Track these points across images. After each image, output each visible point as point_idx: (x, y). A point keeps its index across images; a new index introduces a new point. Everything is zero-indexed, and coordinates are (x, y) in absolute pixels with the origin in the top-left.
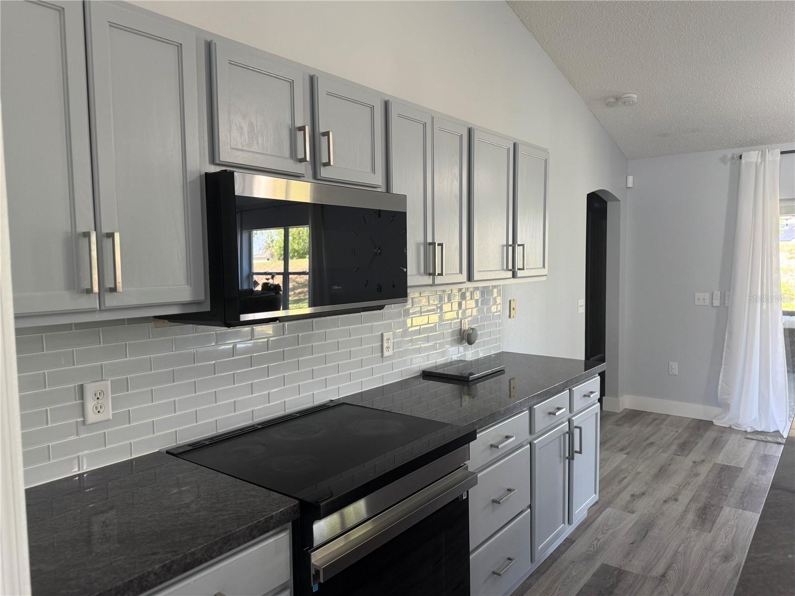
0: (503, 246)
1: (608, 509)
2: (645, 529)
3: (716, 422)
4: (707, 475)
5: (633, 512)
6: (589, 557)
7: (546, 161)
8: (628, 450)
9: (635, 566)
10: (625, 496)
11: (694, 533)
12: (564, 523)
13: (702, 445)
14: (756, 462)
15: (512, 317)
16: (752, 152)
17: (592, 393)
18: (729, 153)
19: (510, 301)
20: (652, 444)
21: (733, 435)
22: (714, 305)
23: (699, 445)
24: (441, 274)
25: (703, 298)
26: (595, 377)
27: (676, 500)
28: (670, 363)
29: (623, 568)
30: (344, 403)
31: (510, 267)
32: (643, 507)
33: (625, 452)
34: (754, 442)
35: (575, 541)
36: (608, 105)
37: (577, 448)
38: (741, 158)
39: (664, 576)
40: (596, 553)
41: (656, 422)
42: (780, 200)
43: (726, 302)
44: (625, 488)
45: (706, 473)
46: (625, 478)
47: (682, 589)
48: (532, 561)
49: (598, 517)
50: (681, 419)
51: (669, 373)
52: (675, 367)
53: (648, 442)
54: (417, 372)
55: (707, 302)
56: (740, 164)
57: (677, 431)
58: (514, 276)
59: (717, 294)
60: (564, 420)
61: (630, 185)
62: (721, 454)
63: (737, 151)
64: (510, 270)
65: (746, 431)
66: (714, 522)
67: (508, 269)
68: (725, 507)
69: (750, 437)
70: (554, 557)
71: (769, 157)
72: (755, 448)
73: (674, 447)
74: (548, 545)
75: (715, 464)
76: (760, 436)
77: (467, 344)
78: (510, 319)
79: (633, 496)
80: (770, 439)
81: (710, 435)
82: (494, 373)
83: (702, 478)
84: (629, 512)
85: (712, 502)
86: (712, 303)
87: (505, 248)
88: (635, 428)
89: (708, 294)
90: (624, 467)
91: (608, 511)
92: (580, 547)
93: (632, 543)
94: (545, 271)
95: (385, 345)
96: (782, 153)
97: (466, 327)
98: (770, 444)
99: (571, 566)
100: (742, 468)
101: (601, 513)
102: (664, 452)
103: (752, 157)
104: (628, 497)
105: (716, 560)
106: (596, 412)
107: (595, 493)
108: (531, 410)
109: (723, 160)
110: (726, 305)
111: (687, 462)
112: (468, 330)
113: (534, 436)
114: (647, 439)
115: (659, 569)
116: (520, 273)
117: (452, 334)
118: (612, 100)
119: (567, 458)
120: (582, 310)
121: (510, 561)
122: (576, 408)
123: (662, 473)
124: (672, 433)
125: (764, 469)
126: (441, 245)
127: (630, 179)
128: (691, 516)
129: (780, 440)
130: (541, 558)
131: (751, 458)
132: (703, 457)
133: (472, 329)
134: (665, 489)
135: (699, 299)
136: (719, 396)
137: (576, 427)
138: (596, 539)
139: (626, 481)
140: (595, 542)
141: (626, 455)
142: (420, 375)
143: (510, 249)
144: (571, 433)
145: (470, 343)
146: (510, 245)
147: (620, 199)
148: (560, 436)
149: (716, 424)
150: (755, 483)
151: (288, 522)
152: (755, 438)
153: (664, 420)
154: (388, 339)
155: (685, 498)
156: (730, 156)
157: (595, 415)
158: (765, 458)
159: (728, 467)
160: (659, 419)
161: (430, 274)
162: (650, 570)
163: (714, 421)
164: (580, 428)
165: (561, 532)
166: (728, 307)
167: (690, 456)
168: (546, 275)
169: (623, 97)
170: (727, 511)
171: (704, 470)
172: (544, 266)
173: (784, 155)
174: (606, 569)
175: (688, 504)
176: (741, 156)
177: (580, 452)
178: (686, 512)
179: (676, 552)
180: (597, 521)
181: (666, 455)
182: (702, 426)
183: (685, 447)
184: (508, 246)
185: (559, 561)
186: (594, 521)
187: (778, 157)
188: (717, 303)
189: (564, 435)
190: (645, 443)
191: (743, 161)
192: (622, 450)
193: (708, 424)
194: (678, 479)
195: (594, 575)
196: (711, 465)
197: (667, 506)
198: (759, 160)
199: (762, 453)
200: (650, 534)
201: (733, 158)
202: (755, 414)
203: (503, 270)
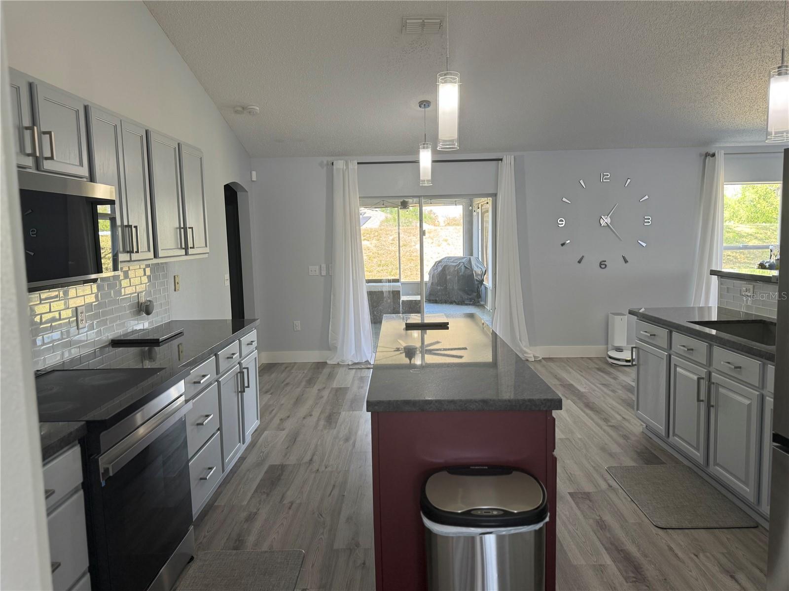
0: (177, 228)
1: (266, 432)
2: (293, 438)
3: (329, 362)
4: (328, 396)
5: (284, 430)
6: (259, 464)
7: (201, 158)
8: (272, 391)
9: (292, 460)
10: (276, 421)
11: (325, 432)
12: (240, 442)
13: (322, 378)
14: (357, 382)
15: (177, 290)
16: (340, 161)
17: (252, 342)
18: (325, 160)
19: (175, 277)
20: (287, 384)
21: (341, 369)
22: (322, 274)
23: (320, 379)
24: (137, 252)
25: (314, 270)
26: (253, 330)
27: (311, 415)
28: (295, 322)
29: (284, 464)
30: (54, 370)
31: (183, 247)
32: (290, 425)
33: (269, 393)
34: (354, 370)
35: (246, 458)
36: (236, 112)
37: (246, 385)
38: (333, 165)
39: (311, 460)
40: (264, 460)
41: (288, 369)
42: (360, 197)
43: (330, 272)
44: (274, 416)
45: (327, 395)
46: (273, 410)
47: (323, 464)
48: (223, 471)
49: (259, 439)
50: (305, 364)
51: (294, 329)
52: (298, 323)
53: (285, 383)
54: (106, 342)
55: (318, 273)
56: (333, 169)
57: (304, 373)
58: (187, 254)
59: (324, 266)
60: (236, 363)
61: (254, 178)
62: (335, 382)
63: (330, 159)
64: (184, 249)
65: (348, 365)
66: (336, 423)
67: (181, 248)
68: (342, 412)
69: (352, 367)
70: (233, 471)
71: (350, 166)
72: (355, 374)
73: (304, 383)
74: (232, 459)
75: (332, 388)
76: (357, 366)
77: (144, 315)
78: (175, 293)
79: (281, 419)
80: (363, 367)
81: (326, 371)
82: (176, 335)
83: (325, 398)
84: (281, 430)
85: (334, 411)
86: (321, 274)
87: (178, 230)
88: (273, 376)
89: (318, 267)
90: (271, 402)
91: (266, 433)
92: (251, 459)
93: (287, 448)
94: (207, 250)
95: (80, 318)
96: (358, 163)
97: (143, 300)
98: (364, 370)
99: (248, 473)
100: (349, 388)
101: (261, 436)
102: (297, 388)
103: (340, 164)
104: (278, 421)
105: (341, 443)
106: (255, 357)
107: (258, 419)
108: (216, 355)
109: (321, 164)
110: (330, 274)
111: (314, 390)
112: (145, 302)
113: (220, 375)
114: (284, 381)
115: (307, 458)
116: (190, 251)
117: (131, 306)
118: (240, 109)
119: (240, 392)
120: (228, 283)
121: (210, 470)
122: (243, 354)
123: (298, 401)
124: (301, 375)
125: (362, 385)
126: (136, 227)
127: (254, 173)
128: (322, 423)
129: (369, 366)
130: (228, 469)
131: (353, 380)
132: (324, 386)
133: (150, 301)
134: (303, 410)
135: (311, 271)
136: (330, 342)
137: (244, 368)
138: (261, 452)
139: (274, 412)
140: (261, 454)
141: (270, 395)
142: (109, 344)
143: (182, 230)
144: (242, 373)
145: (148, 313)
146: (182, 228)
147: (248, 191)
148: (234, 376)
149: (329, 363)
150: (358, 394)
151: (76, 440)
152: (354, 367)
153: (293, 367)
154: (82, 313)
155: (316, 413)
156: (325, 162)
157: (254, 360)
158: (362, 379)
159: (340, 388)
160: (290, 367)
161: (128, 252)
162: (302, 460)
163: (327, 361)
164: (247, 368)
165: (239, 448)
166: (331, 276)
167: (315, 386)
168: (208, 253)
169: (249, 107)
170: (343, 414)
171: (326, 393)
172: (206, 246)
173: (359, 165)
174: (272, 468)
175: (319, 416)
176: (333, 163)
177: (248, 387)
178: (319, 420)
179: (316, 446)
180: (259, 441)
181: (299, 389)
182: (321, 365)
183: (311, 382)
184: (180, 228)
185: (238, 472)
186: (257, 442)
187: (356, 166)
188: (324, 273)
189: (237, 374)
190: (283, 384)
191: (335, 167)
192: (266, 392)
193: (324, 364)
194: (310, 402)
195: (266, 472)
196: (330, 390)
197: (305, 420)
198: (345, 168)
199: (359, 376)
200: (297, 439)
201: (327, 164)
202: (353, 352)
203: (178, 248)
